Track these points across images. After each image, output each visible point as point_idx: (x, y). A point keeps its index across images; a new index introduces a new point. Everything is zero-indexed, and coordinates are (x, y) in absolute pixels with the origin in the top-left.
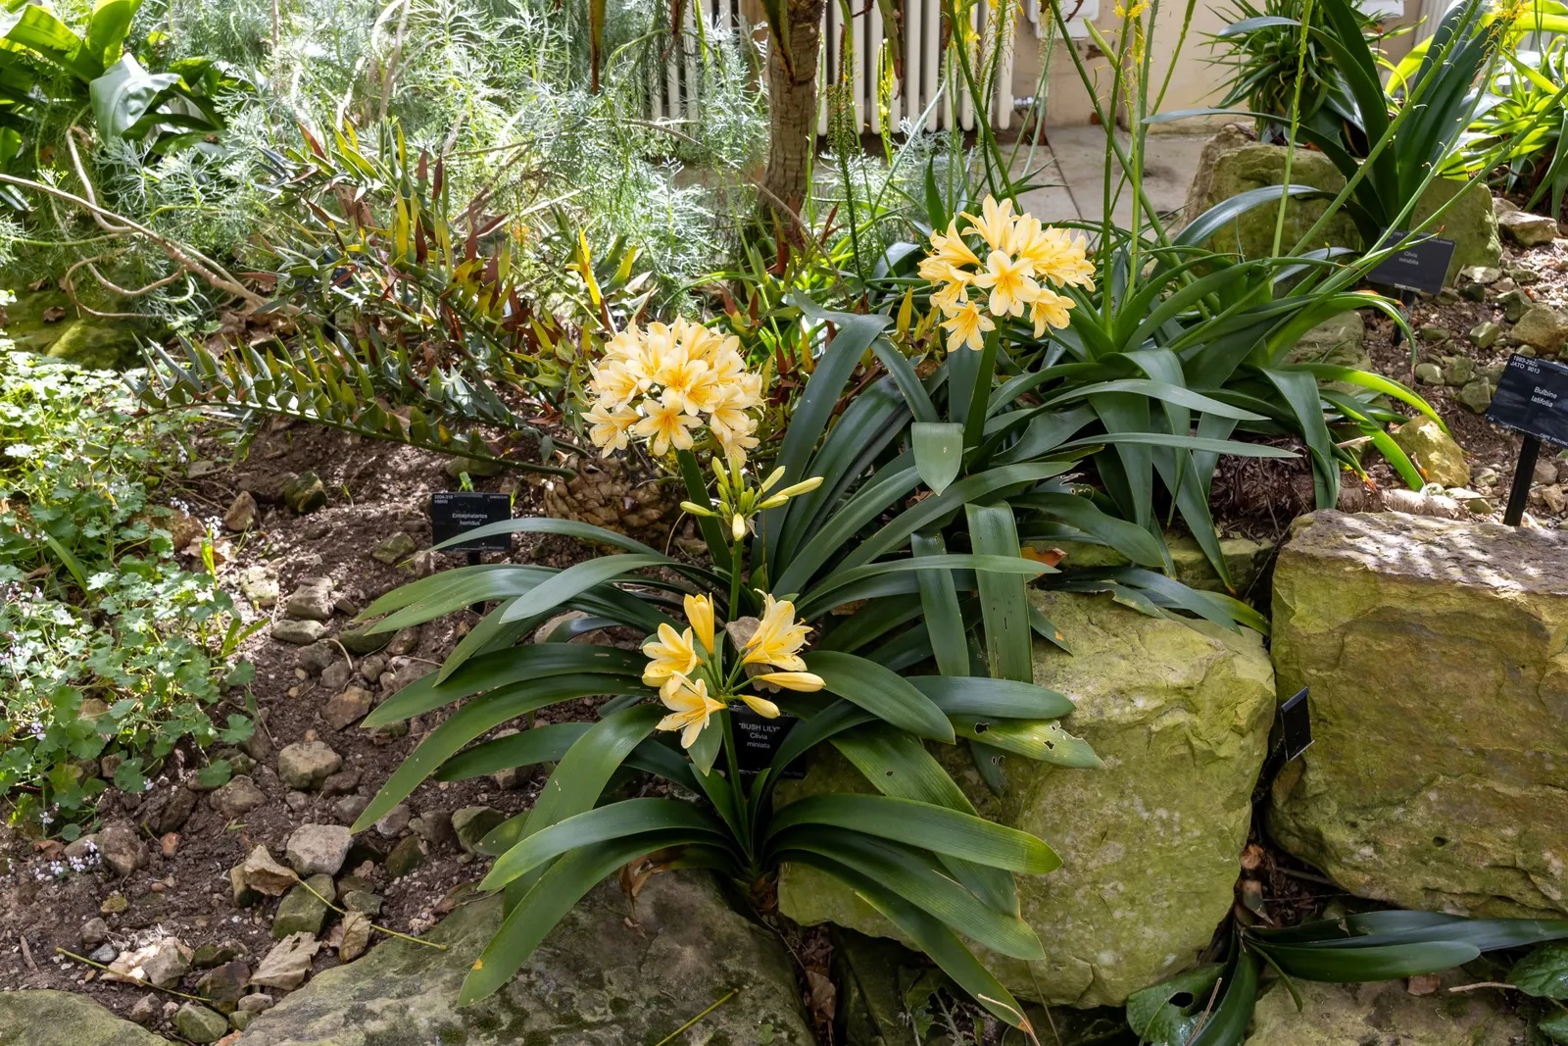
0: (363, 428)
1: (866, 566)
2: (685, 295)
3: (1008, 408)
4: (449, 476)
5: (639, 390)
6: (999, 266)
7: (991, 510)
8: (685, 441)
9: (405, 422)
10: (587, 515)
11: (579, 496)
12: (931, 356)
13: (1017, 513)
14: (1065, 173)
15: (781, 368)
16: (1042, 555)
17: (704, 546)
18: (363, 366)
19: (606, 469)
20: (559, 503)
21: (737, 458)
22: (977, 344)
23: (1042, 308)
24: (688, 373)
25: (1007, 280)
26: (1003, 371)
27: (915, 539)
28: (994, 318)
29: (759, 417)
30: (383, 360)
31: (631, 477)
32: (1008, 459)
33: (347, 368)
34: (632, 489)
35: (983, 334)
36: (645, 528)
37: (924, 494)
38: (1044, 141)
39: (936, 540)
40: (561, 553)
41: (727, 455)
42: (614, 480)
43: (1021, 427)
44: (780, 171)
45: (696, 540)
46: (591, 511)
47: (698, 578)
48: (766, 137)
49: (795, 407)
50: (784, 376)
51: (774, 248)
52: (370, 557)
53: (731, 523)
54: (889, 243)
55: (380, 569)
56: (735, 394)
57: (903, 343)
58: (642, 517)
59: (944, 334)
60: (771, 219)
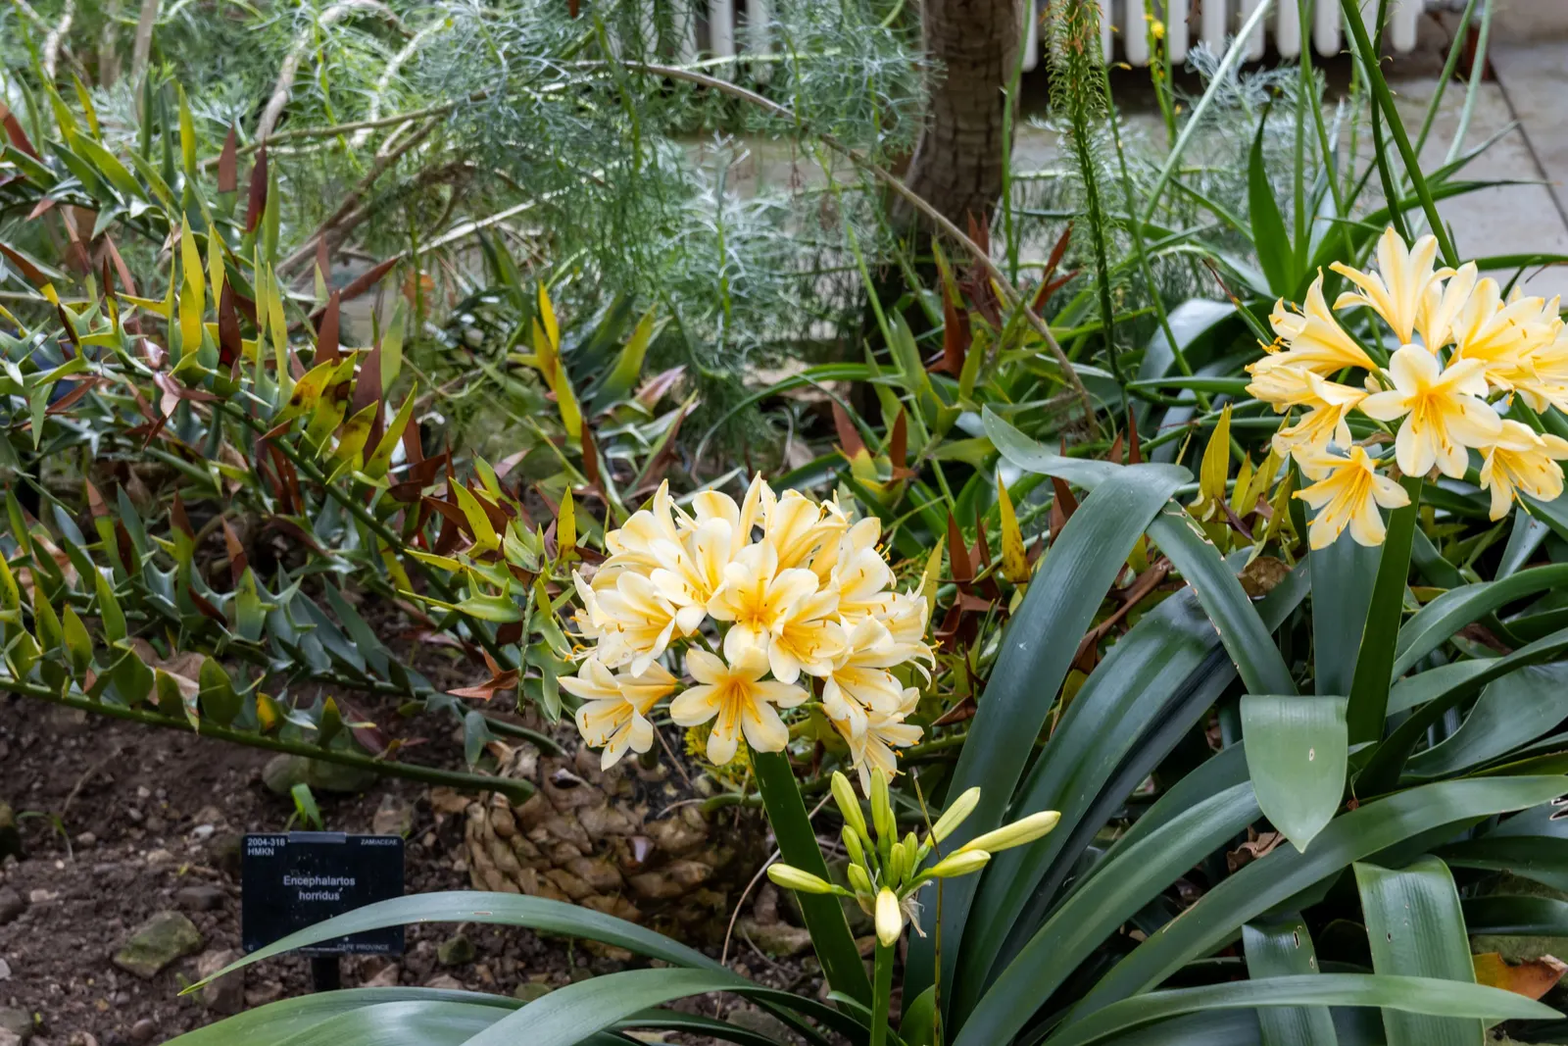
0: (104, 701)
1: (1147, 995)
2: (753, 414)
3: (1436, 655)
4: (267, 791)
5: (677, 630)
6: (1416, 376)
7: (1409, 877)
8: (771, 735)
9: (190, 688)
10: (556, 873)
11: (540, 835)
12: (1272, 547)
13: (1462, 878)
14: (1537, 141)
15: (959, 572)
16: (1515, 969)
17: (801, 937)
18: (105, 572)
19: (596, 778)
20: (499, 848)
21: (879, 770)
22: (1371, 533)
23: (1505, 460)
24: (778, 596)
25: (1432, 402)
26: (1424, 577)
27: (1252, 936)
28: (1406, 481)
29: (921, 683)
30: (145, 558)
31: (650, 794)
32: (1439, 769)
33: (72, 576)
34: (648, 819)
35: (1383, 511)
36: (675, 901)
37: (1265, 837)
38: (1490, 75)
39: (1294, 940)
40: (501, 954)
41: (858, 763)
42: (614, 800)
43: (1466, 697)
44: (946, 155)
45: (783, 926)
46: (563, 866)
47: (791, 1013)
48: (919, 90)
49: (991, 648)
50: (965, 587)
51: (936, 311)
52: (107, 963)
53: (872, 906)
54: (1173, 302)
55: (128, 989)
56: (873, 636)
57: (1215, 519)
58: (670, 878)
59: (1301, 515)
60: (928, 251)
